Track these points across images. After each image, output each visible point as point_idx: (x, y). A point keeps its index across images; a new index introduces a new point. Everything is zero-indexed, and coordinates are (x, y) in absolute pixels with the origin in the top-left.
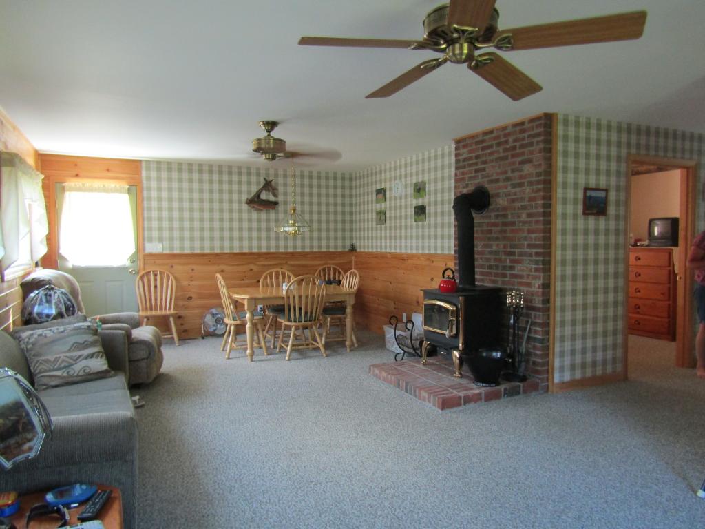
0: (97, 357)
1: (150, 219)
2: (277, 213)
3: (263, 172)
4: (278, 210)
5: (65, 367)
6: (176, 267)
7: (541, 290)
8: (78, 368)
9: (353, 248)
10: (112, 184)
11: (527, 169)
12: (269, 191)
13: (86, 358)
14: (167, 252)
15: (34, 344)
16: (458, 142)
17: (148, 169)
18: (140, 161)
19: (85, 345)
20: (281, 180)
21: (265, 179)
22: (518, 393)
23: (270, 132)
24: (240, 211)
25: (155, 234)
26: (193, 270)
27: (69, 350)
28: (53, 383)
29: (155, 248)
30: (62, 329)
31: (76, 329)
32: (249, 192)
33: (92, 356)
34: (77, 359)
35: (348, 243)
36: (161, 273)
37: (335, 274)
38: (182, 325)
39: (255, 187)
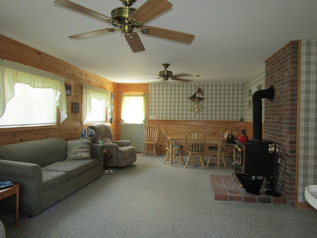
0: (86, 152)
1: (151, 106)
2: (203, 102)
3: (197, 85)
4: (204, 102)
5: (75, 154)
6: (160, 125)
7: (289, 145)
8: (78, 155)
9: (242, 120)
10: (138, 93)
11: (286, 74)
12: (200, 93)
13: (82, 152)
14: (157, 119)
15: (69, 145)
16: (266, 62)
17: (151, 86)
18: (149, 84)
19: (83, 148)
20: (206, 88)
21: (198, 88)
22: (270, 202)
23: (166, 68)
24: (187, 102)
25: (153, 112)
26: (166, 127)
27: (78, 149)
28: (70, 159)
29: (152, 117)
30: (78, 142)
31: (83, 142)
32: (191, 94)
33: (84, 152)
34: (79, 152)
35: (240, 117)
36: (154, 127)
37: (231, 132)
38: (161, 149)
39: (194, 91)
